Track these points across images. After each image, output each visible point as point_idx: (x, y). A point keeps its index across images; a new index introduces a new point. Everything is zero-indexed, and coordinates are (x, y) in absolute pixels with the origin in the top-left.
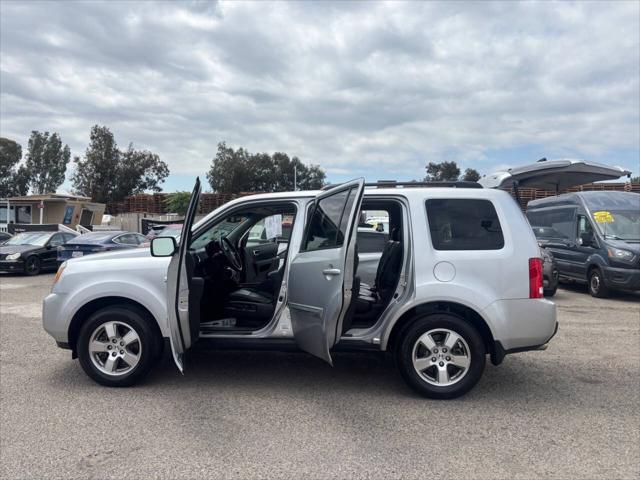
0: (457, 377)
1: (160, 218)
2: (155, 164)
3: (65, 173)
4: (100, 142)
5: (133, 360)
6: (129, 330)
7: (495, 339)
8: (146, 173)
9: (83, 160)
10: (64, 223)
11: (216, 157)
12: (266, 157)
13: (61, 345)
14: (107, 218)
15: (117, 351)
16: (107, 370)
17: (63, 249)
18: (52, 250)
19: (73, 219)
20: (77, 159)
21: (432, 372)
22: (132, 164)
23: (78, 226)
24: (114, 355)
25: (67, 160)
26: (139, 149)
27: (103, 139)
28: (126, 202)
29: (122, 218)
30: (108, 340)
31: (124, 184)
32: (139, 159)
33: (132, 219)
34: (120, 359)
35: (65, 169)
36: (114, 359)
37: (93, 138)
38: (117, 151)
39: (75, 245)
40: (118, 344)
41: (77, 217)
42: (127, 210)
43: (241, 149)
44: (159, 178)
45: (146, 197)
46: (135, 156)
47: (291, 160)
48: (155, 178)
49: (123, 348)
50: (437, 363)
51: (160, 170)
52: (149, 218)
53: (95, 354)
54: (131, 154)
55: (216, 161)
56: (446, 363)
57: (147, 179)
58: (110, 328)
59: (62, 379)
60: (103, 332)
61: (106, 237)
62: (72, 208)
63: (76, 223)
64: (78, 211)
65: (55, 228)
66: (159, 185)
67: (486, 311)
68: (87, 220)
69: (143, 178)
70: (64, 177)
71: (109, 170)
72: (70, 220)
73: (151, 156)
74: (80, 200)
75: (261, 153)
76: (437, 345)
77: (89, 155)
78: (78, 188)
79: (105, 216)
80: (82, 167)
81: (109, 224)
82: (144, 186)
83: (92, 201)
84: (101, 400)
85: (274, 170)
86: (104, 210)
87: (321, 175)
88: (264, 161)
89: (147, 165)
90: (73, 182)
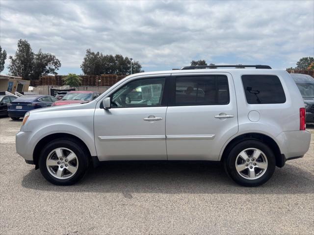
0: (260, 174)
1: (60, 88)
2: (54, 60)
3: (4, 65)
4: (23, 48)
5: (74, 170)
6: (70, 152)
7: (282, 153)
8: (49, 65)
9: (14, 58)
10: (8, 91)
11: (86, 57)
12: (111, 57)
13: (28, 162)
14: (31, 88)
15: (63, 164)
16: (58, 176)
17: (11, 105)
18: (4, 105)
19: (13, 89)
20: (11, 58)
21: (246, 172)
22: (41, 60)
23: (16, 92)
24: (61, 167)
25: (5, 57)
26: (44, 52)
27: (24, 47)
28: (40, 80)
29: (39, 88)
30: (58, 158)
31: (37, 71)
32: (44, 58)
33: (45, 89)
34: (65, 169)
35: (4, 63)
36: (62, 169)
37: (19, 46)
38: (32, 53)
39: (17, 103)
40: (64, 161)
41: (15, 87)
42: (41, 84)
43: (98, 53)
44: (56, 68)
45: (50, 77)
46: (42, 56)
47: (124, 58)
48: (54, 67)
49: (67, 163)
50: (249, 167)
51: (56, 63)
52: (54, 88)
53: (50, 167)
54: (40, 55)
55: (85, 59)
56: (254, 167)
57: (49, 68)
58: (59, 152)
59: (29, 181)
60: (55, 154)
61: (34, 98)
62: (12, 83)
63: (14, 91)
64: (15, 84)
65: (4, 93)
66: (56, 71)
67: (277, 138)
68: (21, 89)
69: (47, 68)
70: (3, 67)
71: (28, 64)
72: (11, 89)
73: (51, 56)
74: (16, 79)
75: (109, 55)
76: (249, 156)
77: (17, 55)
78: (12, 73)
79: (30, 87)
80: (14, 61)
81: (32, 91)
82: (48, 72)
83: (23, 79)
84: (58, 195)
85: (115, 63)
86: (29, 84)
87: (139, 67)
88: (110, 59)
89: (49, 61)
90: (9, 70)
